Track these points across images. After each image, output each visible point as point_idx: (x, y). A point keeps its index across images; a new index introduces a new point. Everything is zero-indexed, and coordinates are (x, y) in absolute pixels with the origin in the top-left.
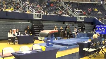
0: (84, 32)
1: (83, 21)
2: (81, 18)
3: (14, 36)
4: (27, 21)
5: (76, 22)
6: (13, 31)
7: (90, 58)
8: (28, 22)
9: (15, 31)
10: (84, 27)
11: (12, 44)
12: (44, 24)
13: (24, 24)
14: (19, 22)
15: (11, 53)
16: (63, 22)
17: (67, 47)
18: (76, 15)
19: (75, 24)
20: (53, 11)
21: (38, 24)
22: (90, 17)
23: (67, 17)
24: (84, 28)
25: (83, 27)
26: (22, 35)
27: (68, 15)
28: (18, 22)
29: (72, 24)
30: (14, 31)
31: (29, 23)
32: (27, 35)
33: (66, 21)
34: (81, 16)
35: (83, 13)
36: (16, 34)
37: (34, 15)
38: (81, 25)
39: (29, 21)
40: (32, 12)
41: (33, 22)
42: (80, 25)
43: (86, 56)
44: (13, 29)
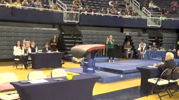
0: (160, 49)
1: (159, 26)
2: (155, 21)
3: (26, 54)
4: (52, 26)
5: (145, 29)
6: (24, 45)
7: (160, 97)
8: (54, 27)
9: (28, 45)
10: (162, 38)
11: (22, 69)
12: (84, 31)
13: (45, 32)
14: (36, 28)
15: (11, 83)
16: (120, 29)
17: (122, 76)
18: (147, 15)
19: (143, 33)
20: (101, 7)
21: (71, 31)
22: (173, 19)
23: (129, 19)
24: (162, 41)
25: (158, 38)
26: (40, 52)
27: (129, 16)
28: (34, 29)
29: (137, 33)
30: (26, 45)
31: (56, 29)
32: (49, 52)
33: (126, 26)
34: (155, 16)
35: (160, 11)
36: (30, 51)
37: (65, 16)
38: (155, 36)
39: (56, 26)
40: (62, 9)
41: (63, 27)
42: (154, 34)
43: (154, 93)
44: (24, 41)
